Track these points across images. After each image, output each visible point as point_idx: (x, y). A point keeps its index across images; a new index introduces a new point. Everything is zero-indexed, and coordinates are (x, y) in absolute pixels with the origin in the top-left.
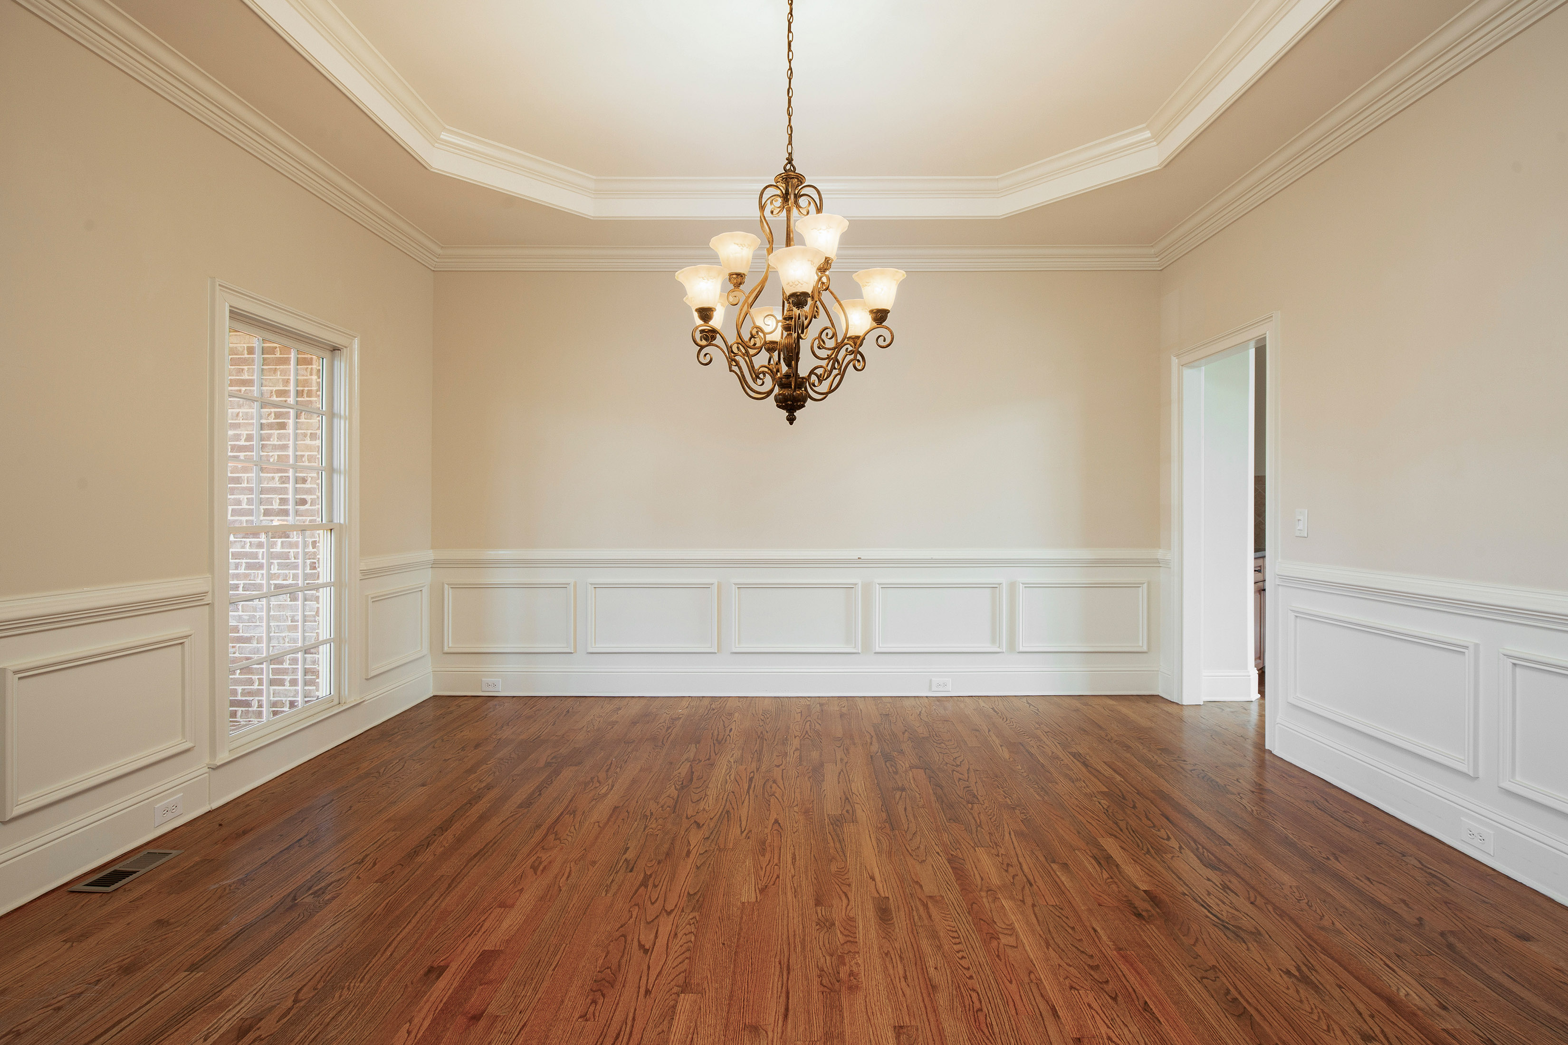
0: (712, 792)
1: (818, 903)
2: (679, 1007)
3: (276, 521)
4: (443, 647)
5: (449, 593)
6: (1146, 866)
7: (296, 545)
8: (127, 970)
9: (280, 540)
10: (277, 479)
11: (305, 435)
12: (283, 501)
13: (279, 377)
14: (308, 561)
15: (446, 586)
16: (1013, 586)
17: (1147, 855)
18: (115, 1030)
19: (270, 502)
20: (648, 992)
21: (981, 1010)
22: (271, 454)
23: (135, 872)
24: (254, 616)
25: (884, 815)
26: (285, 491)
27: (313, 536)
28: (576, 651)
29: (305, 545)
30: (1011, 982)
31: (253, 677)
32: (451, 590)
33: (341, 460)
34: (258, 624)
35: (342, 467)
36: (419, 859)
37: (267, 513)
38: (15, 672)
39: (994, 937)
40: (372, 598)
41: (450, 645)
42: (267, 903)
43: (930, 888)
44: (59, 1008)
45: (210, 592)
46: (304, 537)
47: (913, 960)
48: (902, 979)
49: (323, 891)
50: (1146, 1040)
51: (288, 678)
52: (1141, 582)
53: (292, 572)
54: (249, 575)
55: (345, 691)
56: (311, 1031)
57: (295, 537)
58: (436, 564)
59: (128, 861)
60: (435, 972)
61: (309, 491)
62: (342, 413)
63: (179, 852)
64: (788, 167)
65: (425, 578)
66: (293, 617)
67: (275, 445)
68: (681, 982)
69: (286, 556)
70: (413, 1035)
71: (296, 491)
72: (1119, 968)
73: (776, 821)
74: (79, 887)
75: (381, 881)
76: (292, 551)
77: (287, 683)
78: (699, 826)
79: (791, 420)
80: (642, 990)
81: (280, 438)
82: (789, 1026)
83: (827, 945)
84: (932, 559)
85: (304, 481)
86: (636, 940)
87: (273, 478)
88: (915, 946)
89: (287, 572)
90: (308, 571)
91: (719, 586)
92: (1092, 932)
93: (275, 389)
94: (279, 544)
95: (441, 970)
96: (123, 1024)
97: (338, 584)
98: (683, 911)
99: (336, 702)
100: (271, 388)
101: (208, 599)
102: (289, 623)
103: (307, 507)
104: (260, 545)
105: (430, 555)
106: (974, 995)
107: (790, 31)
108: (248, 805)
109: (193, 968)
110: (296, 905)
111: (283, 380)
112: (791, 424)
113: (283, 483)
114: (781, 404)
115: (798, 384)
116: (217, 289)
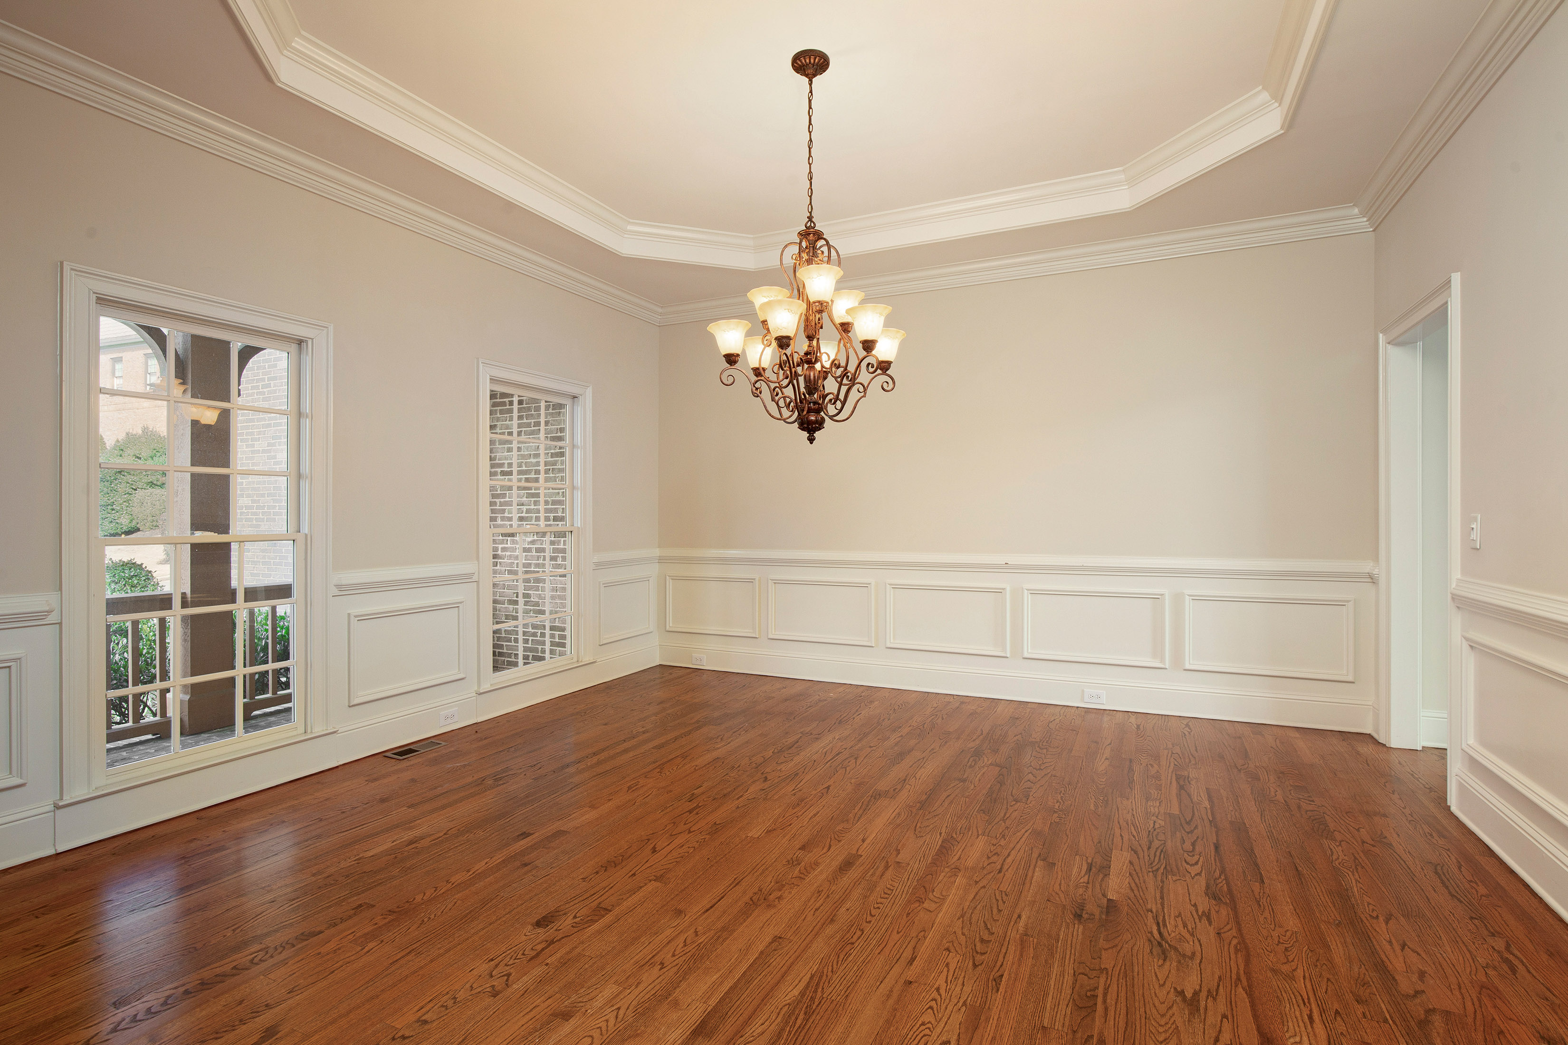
0: (797, 759)
1: (803, 848)
2: (643, 889)
4: (666, 626)
5: (670, 584)
6: (1137, 880)
8: (383, 800)
15: (668, 577)
16: (1178, 599)
17: (1151, 874)
18: (358, 828)
20: (634, 875)
21: (853, 944)
23: (418, 751)
25: (924, 797)
30: (898, 933)
32: (671, 580)
33: (578, 479)
35: (579, 485)
36: (567, 770)
38: (356, 616)
39: (920, 901)
40: (603, 584)
41: (671, 625)
42: (469, 779)
43: (903, 857)
44: (344, 812)
45: (477, 573)
47: (835, 900)
48: (814, 910)
49: (501, 779)
50: (969, 999)
52: (1348, 599)
55: (582, 652)
56: (441, 850)
58: (662, 560)
59: (418, 745)
60: (525, 835)
62: (579, 444)
63: (446, 744)
64: (809, 225)
65: (652, 570)
68: (658, 875)
70: (487, 865)
72: (1008, 947)
73: (828, 787)
74: (387, 754)
75: (535, 779)
78: (766, 779)
79: (811, 440)
80: (632, 872)
82: (704, 916)
83: (780, 876)
84: (1083, 566)
86: (654, 844)
88: (848, 891)
92: (1015, 916)
95: (530, 834)
96: (364, 826)
98: (700, 833)
99: (575, 660)
100: (557, 427)
101: (475, 578)
105: (657, 552)
106: (859, 933)
107: (810, 107)
108: (498, 723)
109: (411, 806)
110: (482, 784)
112: (811, 443)
114: (802, 427)
115: (819, 408)
116: (481, 365)
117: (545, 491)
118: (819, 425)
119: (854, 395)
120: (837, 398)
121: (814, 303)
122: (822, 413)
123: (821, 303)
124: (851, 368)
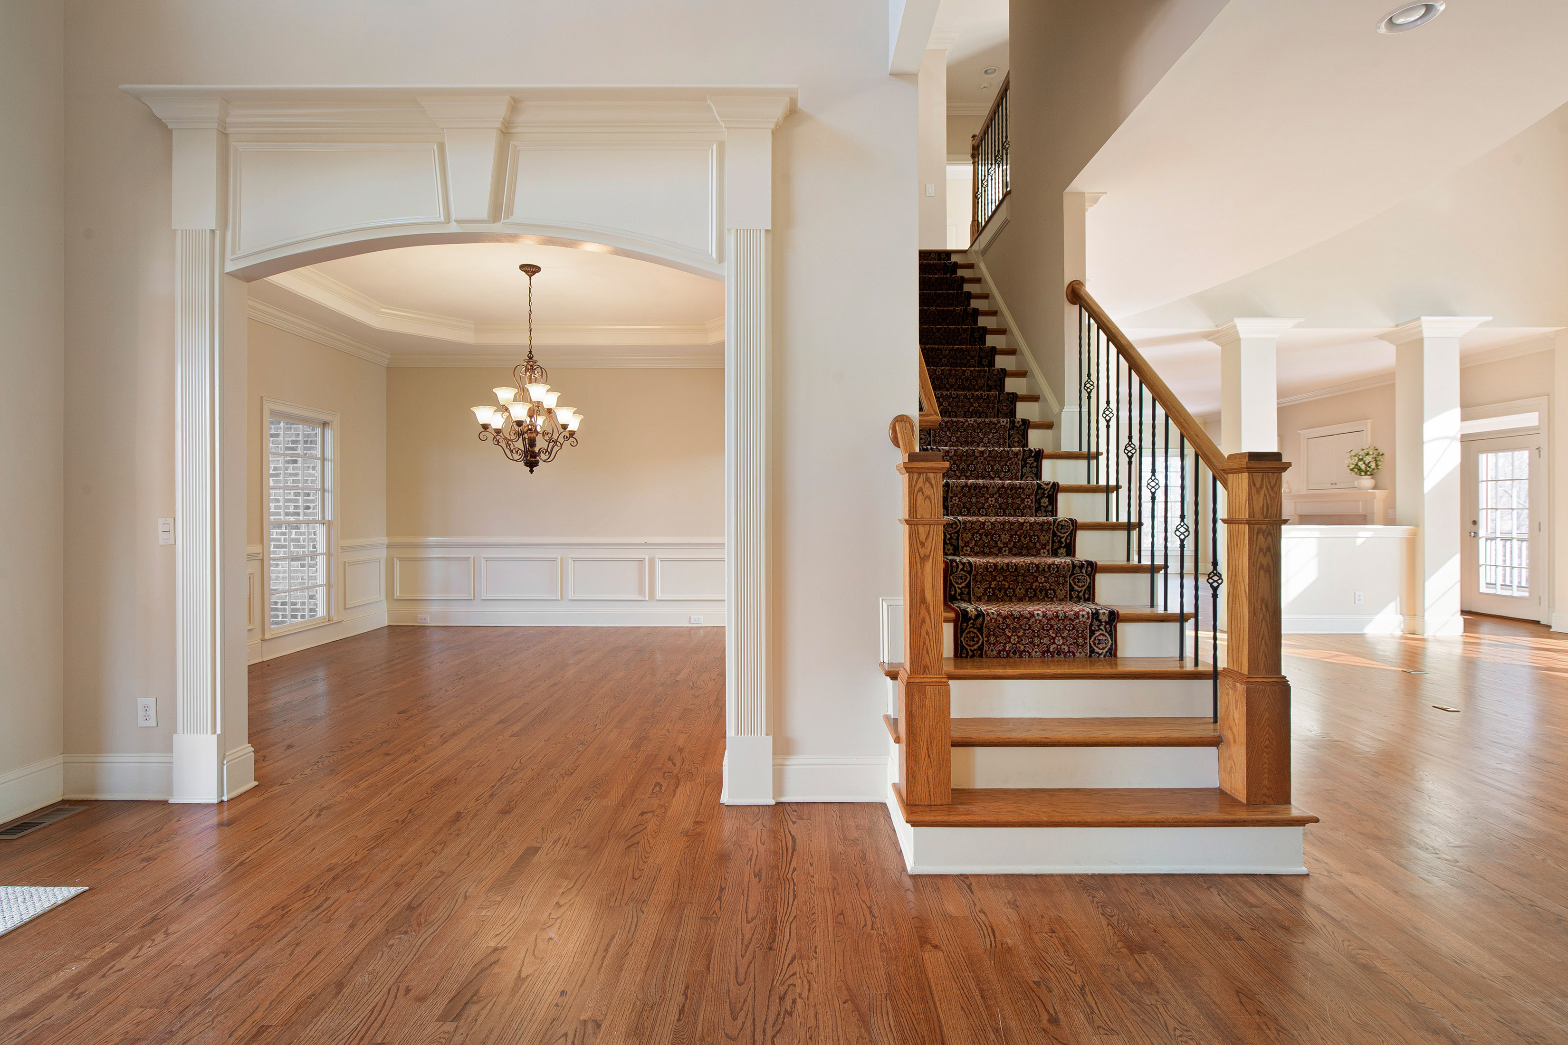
3: (292, 519)
4: (393, 596)
5: (397, 564)
7: (304, 534)
9: (294, 531)
10: (292, 494)
11: (309, 467)
12: (296, 507)
13: (293, 432)
14: (312, 544)
15: (395, 559)
19: (288, 507)
22: (288, 479)
24: (279, 577)
26: (297, 501)
27: (314, 528)
28: (474, 599)
29: (309, 534)
31: (279, 613)
32: (398, 561)
33: (329, 485)
34: (281, 581)
35: (330, 489)
37: (287, 514)
40: (349, 563)
41: (397, 594)
46: (308, 529)
51: (299, 614)
53: (301, 550)
54: (276, 551)
55: (333, 613)
57: (303, 529)
58: (389, 546)
61: (312, 501)
62: (330, 458)
64: (530, 357)
65: (383, 554)
66: (302, 577)
67: (291, 473)
69: (298, 540)
71: (305, 501)
76: (301, 537)
77: (299, 617)
79: (532, 471)
81: (294, 469)
85: (308, 495)
87: (290, 493)
89: (298, 550)
90: (311, 549)
91: (562, 559)
93: (290, 439)
94: (294, 533)
97: (329, 554)
99: (327, 619)
102: (300, 581)
103: (310, 511)
104: (284, 534)
105: (386, 540)
107: (530, 292)
111: (296, 434)
112: (532, 473)
113: (296, 496)
114: (526, 464)
115: (534, 455)
116: (264, 401)
117: (305, 498)
118: (536, 464)
119: (556, 449)
120: (547, 451)
121: (535, 402)
122: (538, 458)
123: (539, 402)
124: (555, 437)
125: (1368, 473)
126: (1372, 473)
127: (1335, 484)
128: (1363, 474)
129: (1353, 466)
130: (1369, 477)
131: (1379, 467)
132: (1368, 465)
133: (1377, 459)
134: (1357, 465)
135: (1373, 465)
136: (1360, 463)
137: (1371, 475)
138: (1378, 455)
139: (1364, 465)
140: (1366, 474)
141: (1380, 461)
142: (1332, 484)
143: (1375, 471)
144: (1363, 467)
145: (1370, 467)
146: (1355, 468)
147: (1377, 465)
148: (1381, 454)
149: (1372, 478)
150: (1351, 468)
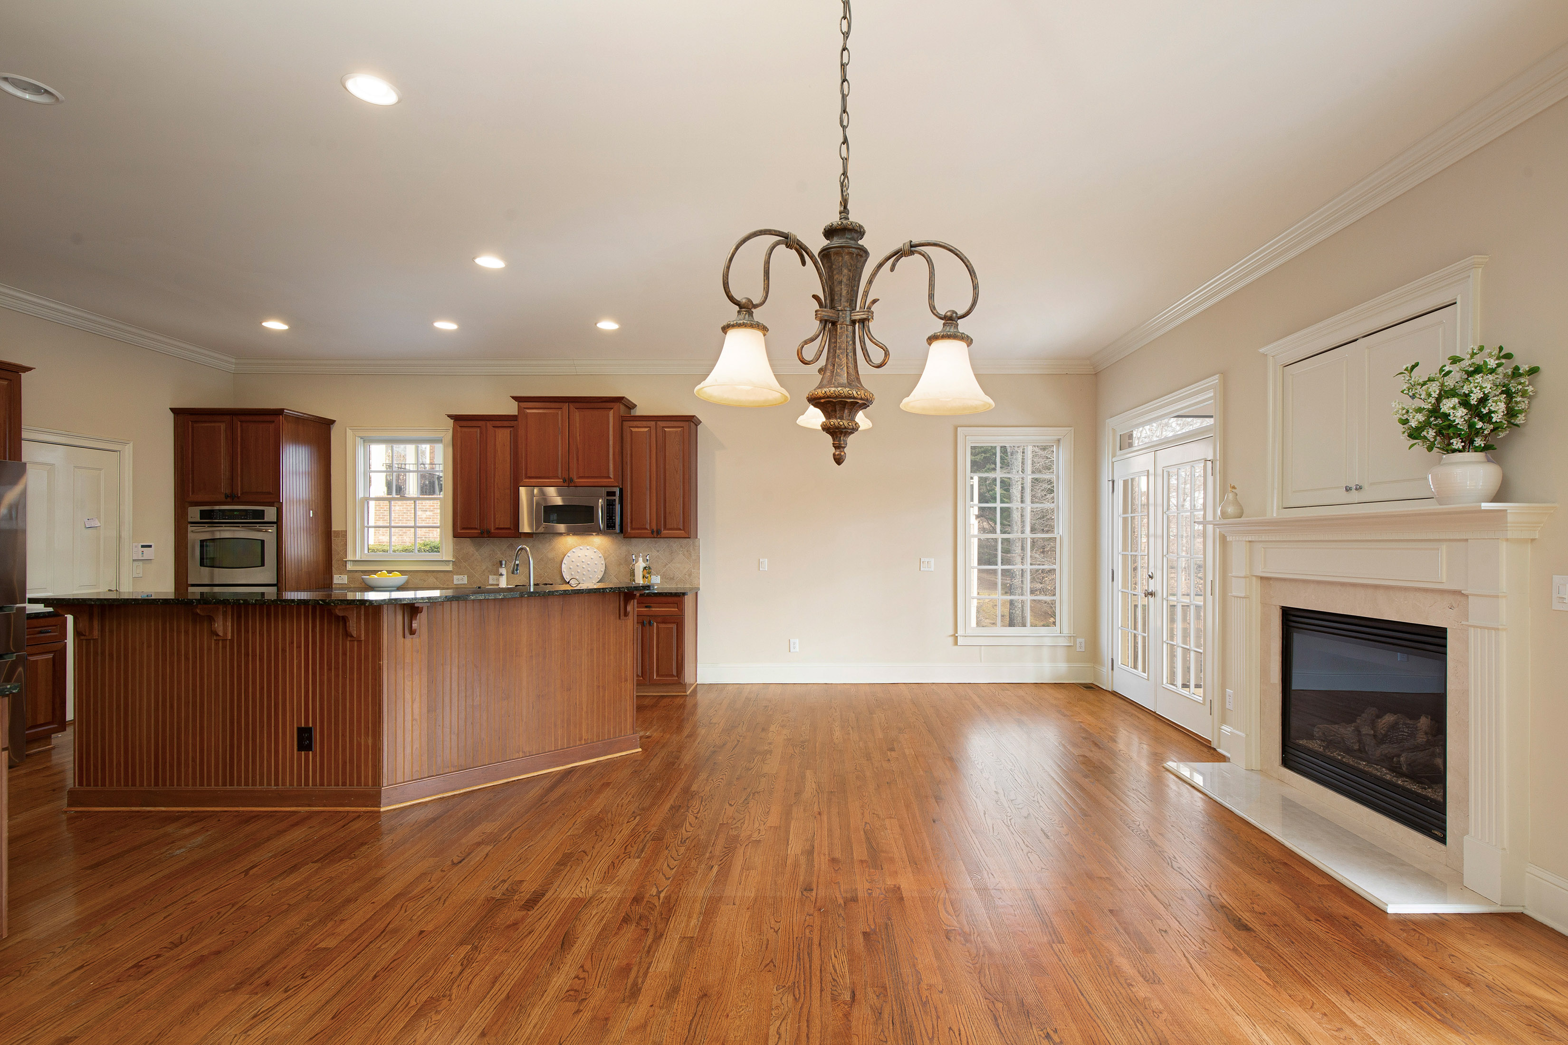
125: (1479, 442)
126: (1491, 441)
127: (1359, 488)
128: (1457, 444)
129: (1421, 417)
130: (1480, 456)
131: (1520, 419)
132: (1477, 410)
133: (1513, 386)
134: (1435, 411)
135: (1498, 407)
136: (1447, 405)
137: (1486, 448)
138: (1516, 373)
139: (1461, 412)
140: (1469, 444)
141: (1524, 394)
142: (1348, 489)
143: (1502, 435)
144: (1459, 416)
145: (1481, 417)
146: (1426, 425)
147: (1511, 413)
148: (1524, 368)
149: (1489, 461)
150: (1414, 424)
